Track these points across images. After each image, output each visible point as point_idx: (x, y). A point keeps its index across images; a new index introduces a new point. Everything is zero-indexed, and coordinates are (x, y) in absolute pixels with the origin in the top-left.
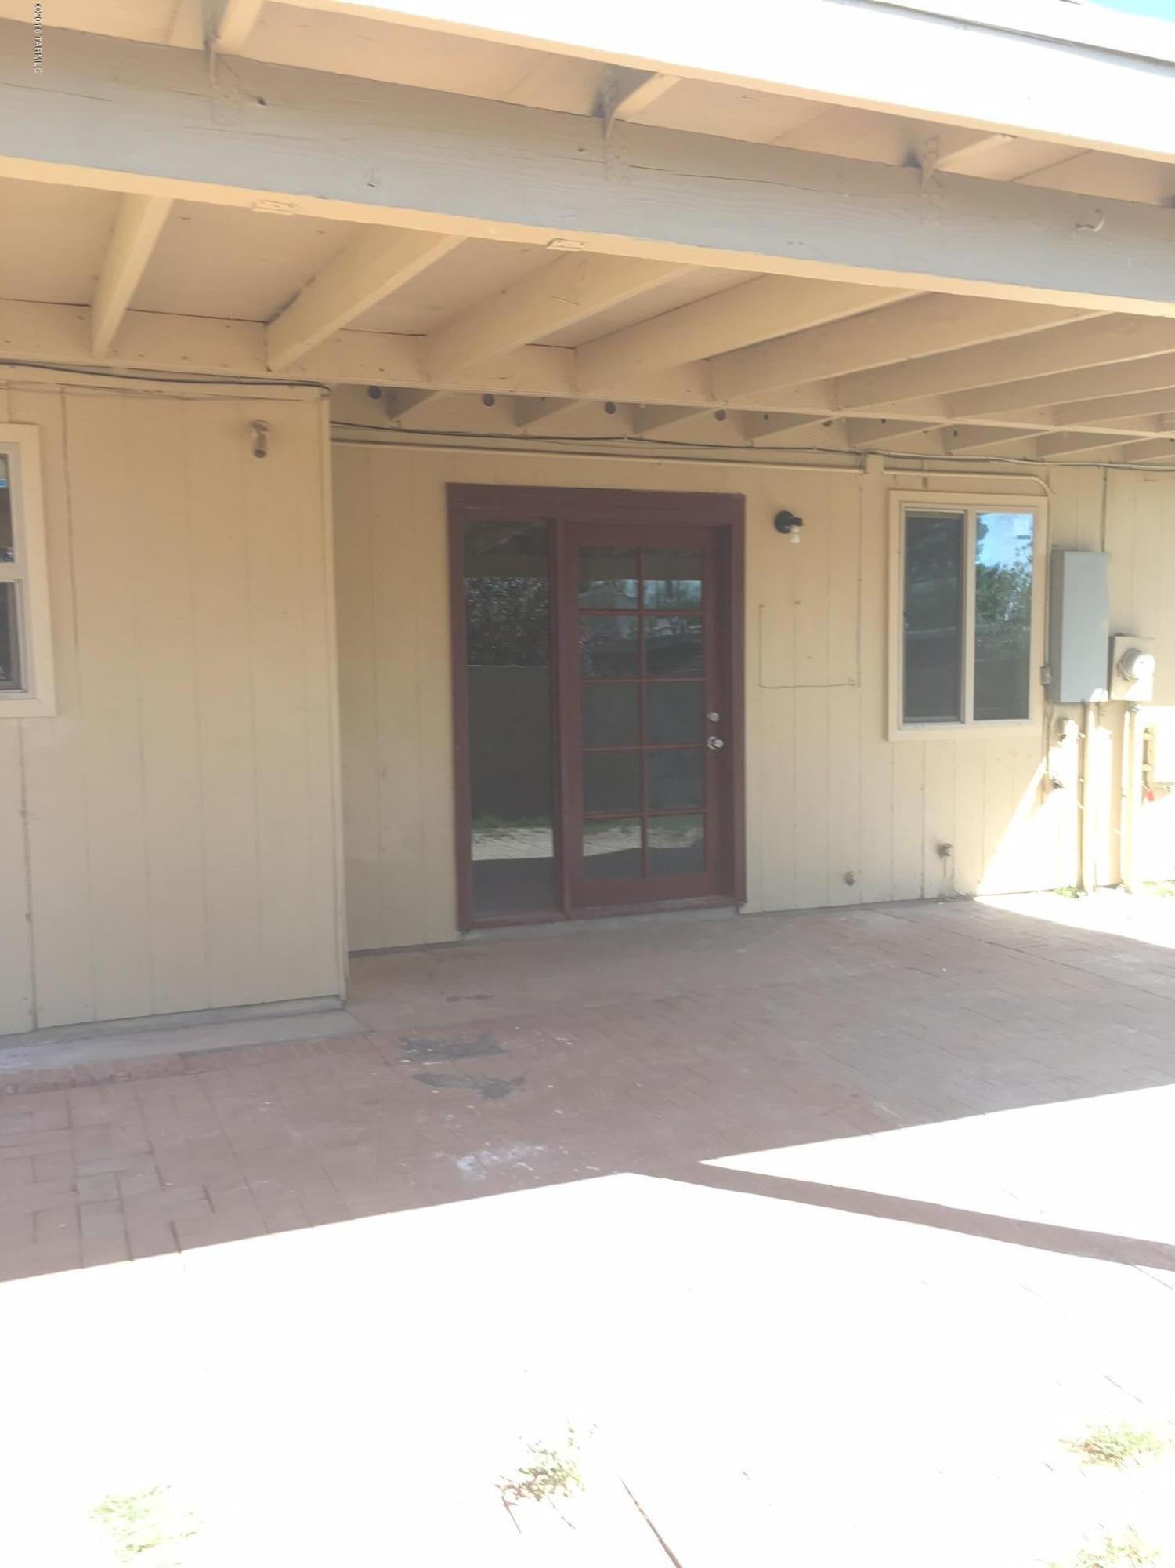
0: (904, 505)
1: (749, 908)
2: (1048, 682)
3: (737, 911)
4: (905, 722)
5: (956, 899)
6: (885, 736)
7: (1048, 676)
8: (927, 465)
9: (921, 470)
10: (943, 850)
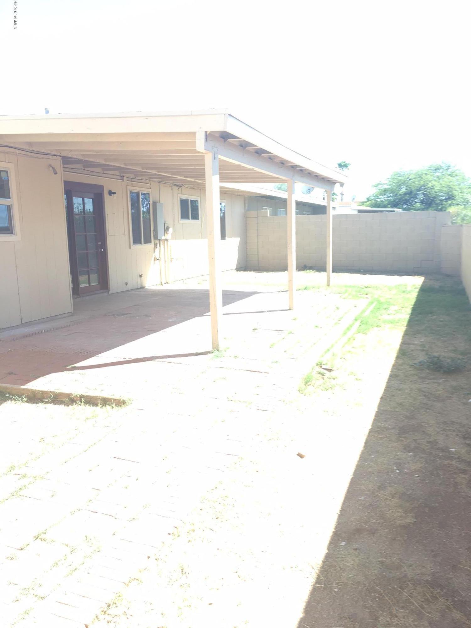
0: (130, 190)
1: (110, 292)
2: (154, 234)
3: (108, 293)
4: (133, 244)
5: (143, 287)
6: (130, 248)
7: (154, 233)
8: (133, 180)
9: (131, 181)
10: (141, 276)
